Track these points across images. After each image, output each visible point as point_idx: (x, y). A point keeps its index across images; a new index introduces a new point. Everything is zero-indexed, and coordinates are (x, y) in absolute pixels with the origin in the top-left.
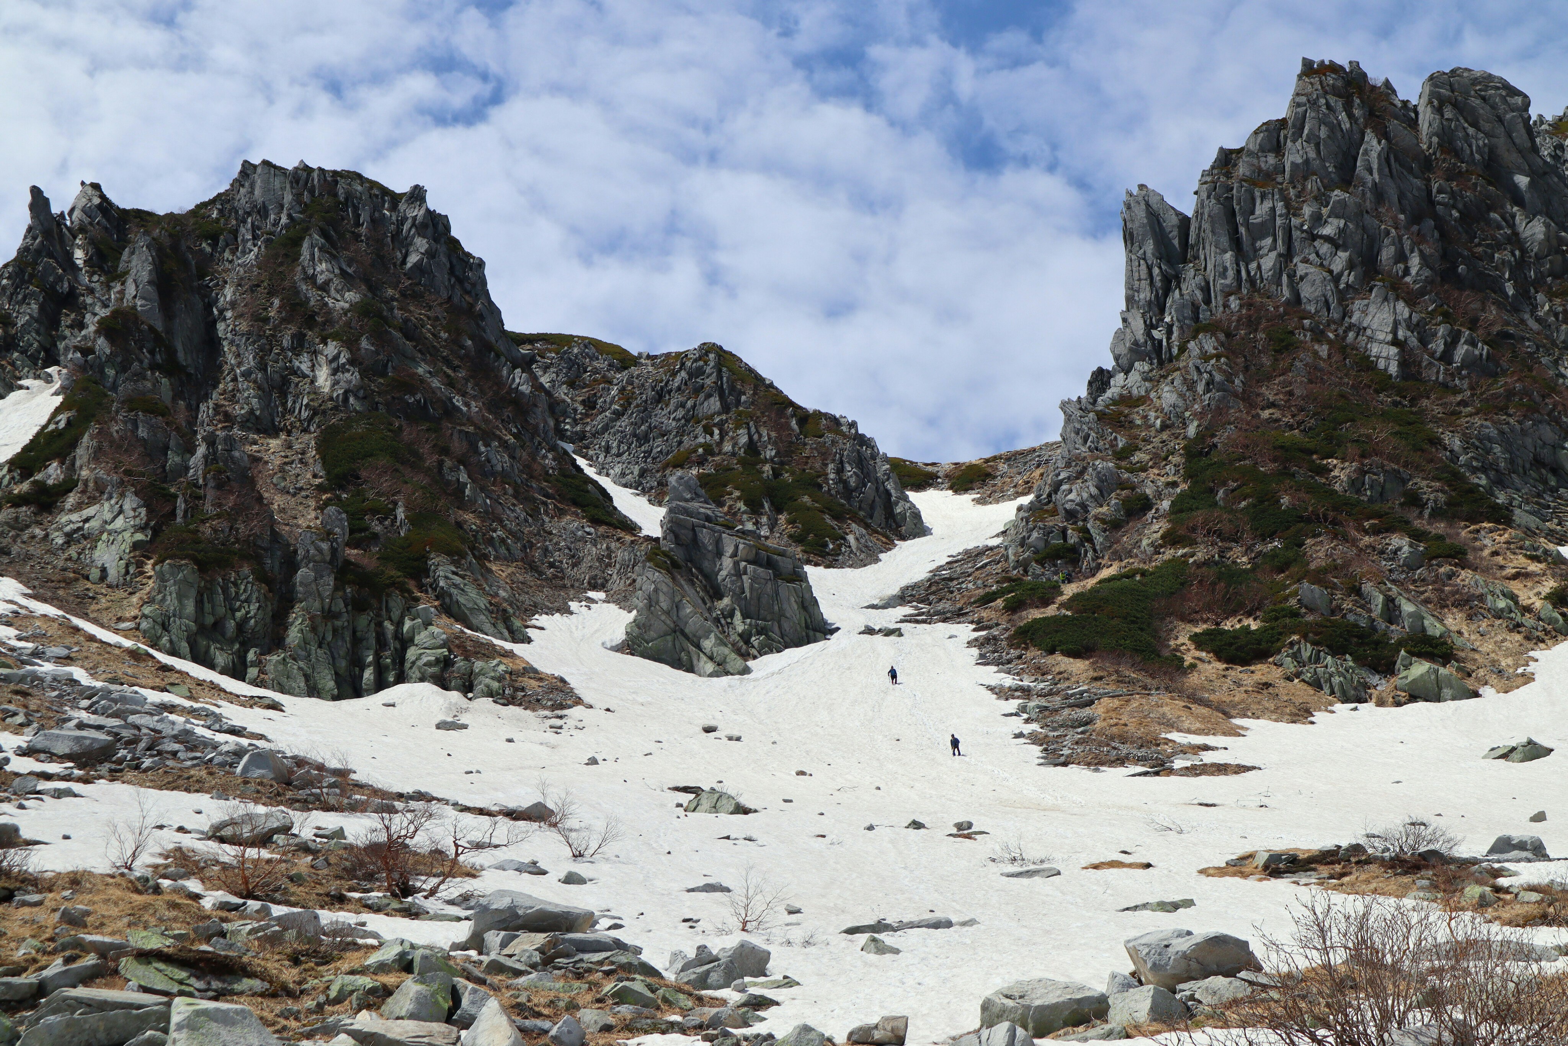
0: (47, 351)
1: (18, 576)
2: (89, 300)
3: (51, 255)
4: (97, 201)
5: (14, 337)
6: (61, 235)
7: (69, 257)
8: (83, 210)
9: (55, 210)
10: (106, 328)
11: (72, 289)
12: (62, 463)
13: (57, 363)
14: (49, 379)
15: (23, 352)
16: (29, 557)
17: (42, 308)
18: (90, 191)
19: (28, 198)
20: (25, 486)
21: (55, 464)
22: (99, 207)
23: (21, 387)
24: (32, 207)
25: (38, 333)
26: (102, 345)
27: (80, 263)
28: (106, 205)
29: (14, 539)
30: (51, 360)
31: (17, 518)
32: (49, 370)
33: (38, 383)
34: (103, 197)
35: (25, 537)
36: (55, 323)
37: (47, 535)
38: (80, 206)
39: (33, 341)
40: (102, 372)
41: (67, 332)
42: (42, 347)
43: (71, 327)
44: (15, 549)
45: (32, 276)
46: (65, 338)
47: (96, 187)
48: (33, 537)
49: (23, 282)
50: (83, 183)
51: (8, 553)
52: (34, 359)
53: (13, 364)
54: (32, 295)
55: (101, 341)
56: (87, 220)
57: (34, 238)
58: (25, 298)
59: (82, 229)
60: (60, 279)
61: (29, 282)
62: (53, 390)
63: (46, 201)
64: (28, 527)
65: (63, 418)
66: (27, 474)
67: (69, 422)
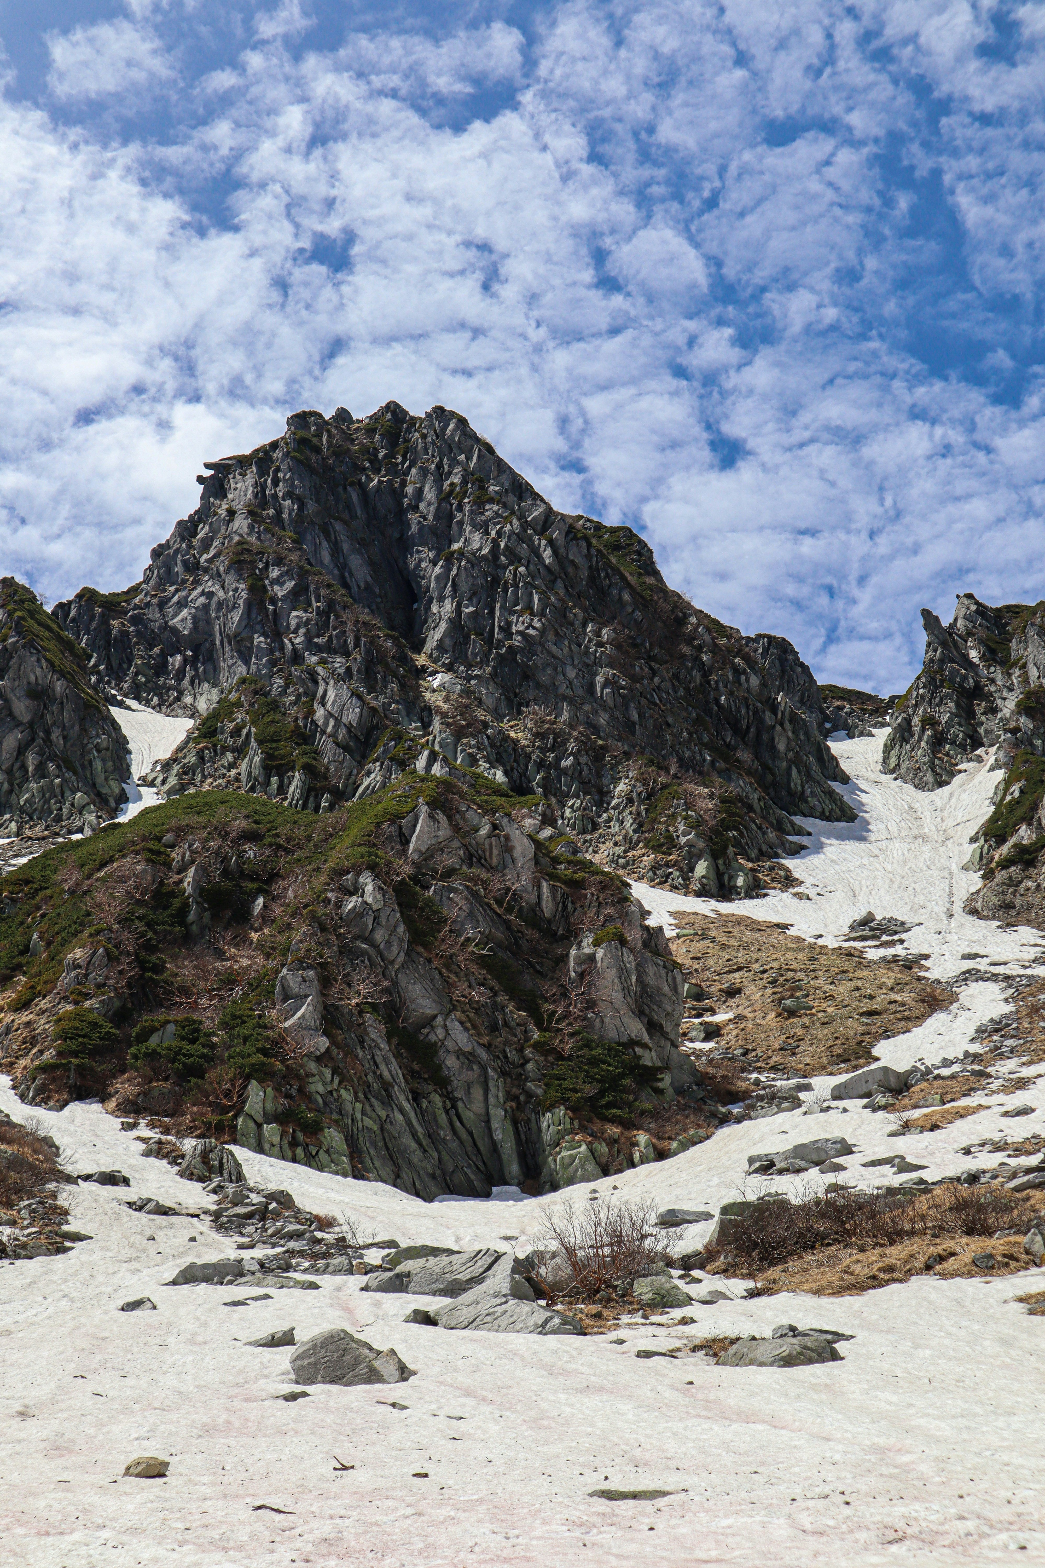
0: (971, 737)
1: (1029, 923)
2: (993, 688)
3: (952, 661)
4: (973, 607)
5: (942, 733)
6: (955, 643)
7: (966, 657)
8: (965, 618)
9: (945, 622)
10: (1024, 708)
11: (977, 683)
12: (1030, 824)
13: (982, 745)
14: (980, 759)
15: (953, 743)
16: (1030, 907)
17: (958, 705)
18: (966, 601)
19: (921, 621)
20: (1005, 849)
21: (1024, 827)
22: (977, 612)
23: (960, 772)
24: (926, 627)
25: (960, 725)
26: (1024, 721)
27: (976, 660)
28: (982, 610)
29: (1014, 894)
30: (977, 743)
31: (1010, 877)
32: (977, 752)
33: (972, 764)
34: (977, 603)
35: (1022, 891)
36: (971, 714)
37: (1039, 886)
38: (961, 614)
39: (958, 732)
40: (1031, 744)
41: (983, 718)
42: (967, 735)
43: (985, 713)
44: (1018, 902)
45: (942, 681)
46: (982, 723)
47: (970, 596)
48: (1028, 889)
49: (936, 687)
50: (958, 596)
51: (1014, 907)
52: (963, 747)
53: (947, 755)
54: (947, 696)
55: (1023, 720)
56: (970, 625)
57: (935, 651)
58: (941, 699)
59: (970, 633)
60: (965, 678)
61: (942, 686)
62: (987, 767)
63: (937, 619)
64: (1021, 882)
65: (1016, 789)
66: (1001, 840)
67: (1022, 791)
